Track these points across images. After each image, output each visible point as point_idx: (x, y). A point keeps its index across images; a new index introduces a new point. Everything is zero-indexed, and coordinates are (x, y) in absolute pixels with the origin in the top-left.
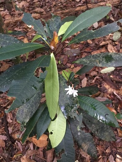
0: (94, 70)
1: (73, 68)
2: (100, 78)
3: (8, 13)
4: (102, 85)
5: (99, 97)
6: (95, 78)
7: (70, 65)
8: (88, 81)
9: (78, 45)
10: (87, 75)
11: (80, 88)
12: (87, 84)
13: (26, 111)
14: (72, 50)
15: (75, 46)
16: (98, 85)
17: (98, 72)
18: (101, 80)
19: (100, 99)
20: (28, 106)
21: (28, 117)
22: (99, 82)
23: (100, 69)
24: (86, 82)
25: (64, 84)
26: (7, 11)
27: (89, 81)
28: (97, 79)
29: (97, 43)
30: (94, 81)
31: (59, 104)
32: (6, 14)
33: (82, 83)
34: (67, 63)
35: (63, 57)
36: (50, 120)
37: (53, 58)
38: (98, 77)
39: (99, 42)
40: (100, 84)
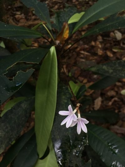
0: (113, 89)
1: (86, 83)
2: (119, 100)
3: (23, 17)
4: (122, 110)
5: (116, 127)
6: (113, 100)
7: (83, 79)
8: (102, 102)
9: (95, 57)
10: (102, 95)
11: (92, 109)
12: (101, 106)
13: (3, 136)
14: (88, 62)
15: (91, 58)
16: (115, 110)
17: (117, 93)
18: (121, 103)
19: (118, 129)
20: (7, 128)
21: (4, 146)
22: (117, 105)
23: (121, 89)
24: (100, 103)
25: (66, 101)
26: (23, 15)
27: (105, 103)
28: (115, 101)
29: (119, 57)
30: (110, 103)
31: (53, 136)
32: (22, 18)
33: (96, 103)
34: (78, 76)
35: (75, 68)
36: (37, 156)
37: (53, 53)
38: (116, 99)
39: (121, 57)
40: (119, 108)
